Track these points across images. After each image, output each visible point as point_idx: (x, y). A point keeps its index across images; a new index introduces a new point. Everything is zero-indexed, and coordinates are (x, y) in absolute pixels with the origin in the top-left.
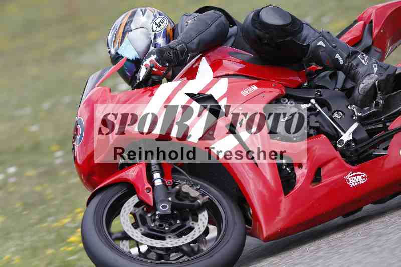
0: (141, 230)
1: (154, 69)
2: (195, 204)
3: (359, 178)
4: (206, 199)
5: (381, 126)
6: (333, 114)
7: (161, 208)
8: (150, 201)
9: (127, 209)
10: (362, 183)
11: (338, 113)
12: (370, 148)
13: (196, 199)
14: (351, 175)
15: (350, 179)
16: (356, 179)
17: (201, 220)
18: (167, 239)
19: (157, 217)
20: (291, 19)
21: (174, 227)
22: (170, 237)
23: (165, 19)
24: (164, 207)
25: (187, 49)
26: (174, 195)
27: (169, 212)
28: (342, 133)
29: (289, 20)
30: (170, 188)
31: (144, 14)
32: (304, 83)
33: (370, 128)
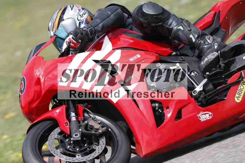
0: (60, 150)
1: (71, 44)
2: (97, 133)
3: (207, 115)
4: (104, 130)
5: (222, 81)
6: (191, 73)
7: (74, 136)
8: (67, 131)
9: (53, 136)
10: (209, 118)
11: (194, 73)
12: (215, 96)
13: (98, 129)
14: (202, 114)
15: (201, 116)
16: (205, 116)
17: (101, 145)
18: (76, 156)
19: (72, 142)
20: (162, 11)
21: (83, 149)
22: (79, 155)
23: (86, 12)
24: (76, 135)
25: (94, 31)
26: (84, 127)
27: (80, 139)
28: (196, 86)
29: (161, 11)
30: (81, 122)
31: (72, 9)
32: (173, 53)
33: (215, 82)
